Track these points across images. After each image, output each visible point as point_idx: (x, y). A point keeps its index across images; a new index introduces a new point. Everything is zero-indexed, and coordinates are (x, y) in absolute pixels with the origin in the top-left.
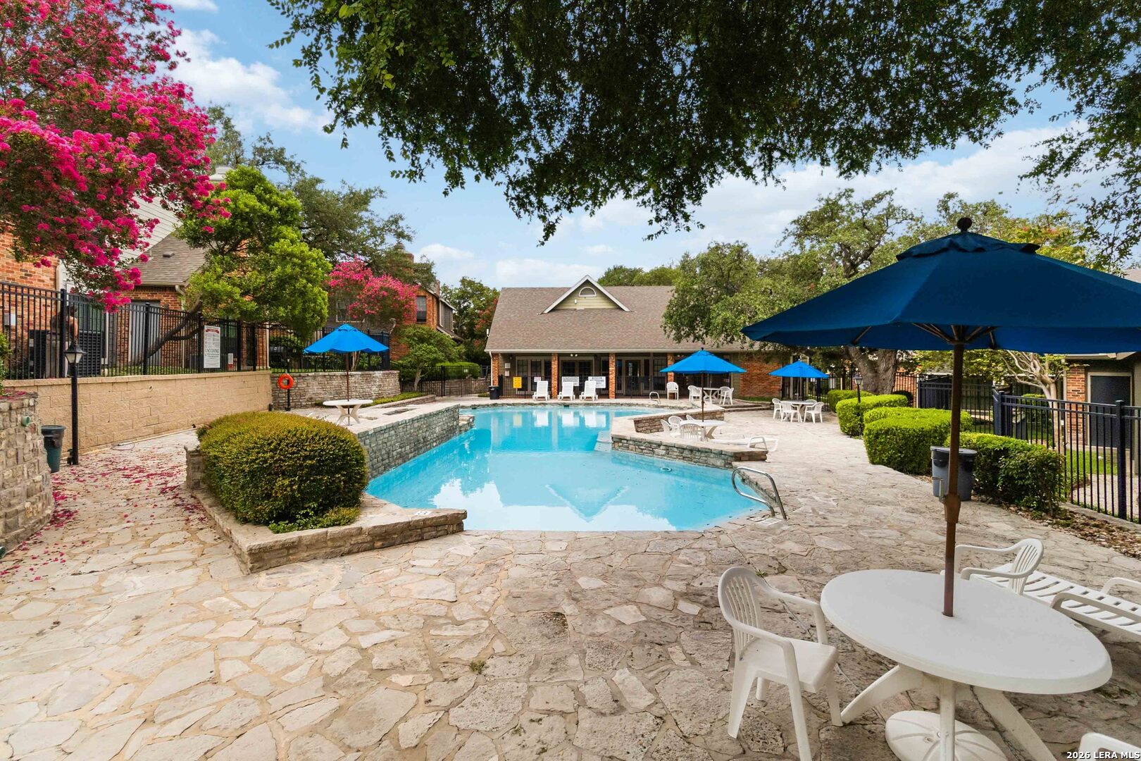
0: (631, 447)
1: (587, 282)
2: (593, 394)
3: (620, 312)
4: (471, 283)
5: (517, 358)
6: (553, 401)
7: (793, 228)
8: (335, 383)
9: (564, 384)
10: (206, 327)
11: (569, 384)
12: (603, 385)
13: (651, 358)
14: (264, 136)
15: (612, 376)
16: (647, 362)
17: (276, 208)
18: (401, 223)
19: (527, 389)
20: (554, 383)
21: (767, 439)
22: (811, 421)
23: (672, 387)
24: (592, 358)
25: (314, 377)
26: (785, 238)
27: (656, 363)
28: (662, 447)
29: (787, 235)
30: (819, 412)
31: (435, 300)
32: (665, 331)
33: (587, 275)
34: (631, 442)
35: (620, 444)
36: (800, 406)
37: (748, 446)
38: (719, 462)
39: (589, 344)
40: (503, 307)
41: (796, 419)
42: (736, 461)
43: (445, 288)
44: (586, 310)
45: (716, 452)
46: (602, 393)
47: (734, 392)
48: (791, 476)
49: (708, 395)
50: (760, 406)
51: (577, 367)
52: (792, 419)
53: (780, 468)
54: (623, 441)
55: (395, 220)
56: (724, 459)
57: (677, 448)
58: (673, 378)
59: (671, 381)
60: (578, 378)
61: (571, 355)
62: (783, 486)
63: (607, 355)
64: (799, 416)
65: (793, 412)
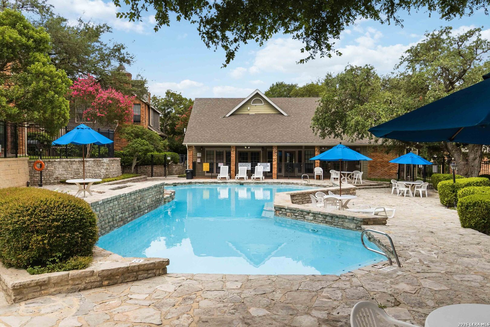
0: (288, 214)
1: (257, 94)
2: (261, 176)
3: (281, 116)
4: (173, 95)
5: (206, 149)
6: (233, 180)
7: (407, 55)
8: (75, 166)
9: (240, 168)
11: (244, 168)
12: (268, 169)
13: (303, 150)
15: (275, 163)
16: (300, 153)
17: (32, 40)
18: (122, 51)
19: (214, 172)
20: (233, 167)
21: (387, 209)
22: (419, 196)
23: (318, 170)
24: (260, 150)
25: (60, 162)
26: (401, 63)
27: (306, 153)
28: (311, 214)
29: (402, 60)
30: (425, 189)
31: (147, 107)
32: (314, 130)
33: (257, 90)
34: (288, 211)
35: (280, 212)
36: (411, 185)
37: (373, 214)
38: (352, 226)
39: (258, 139)
40: (196, 112)
41: (408, 195)
42: (364, 224)
43: (155, 98)
44: (256, 114)
45: (350, 218)
46: (267, 175)
47: (363, 175)
48: (404, 236)
49: (345, 177)
50: (382, 185)
51: (249, 156)
52: (405, 194)
53: (396, 230)
54: (282, 210)
55: (118, 49)
56: (355, 223)
57: (322, 215)
58: (319, 164)
59: (317, 166)
60: (250, 164)
61: (246, 147)
62: (398, 243)
63: (271, 147)
64: (411, 192)
65: (406, 189)
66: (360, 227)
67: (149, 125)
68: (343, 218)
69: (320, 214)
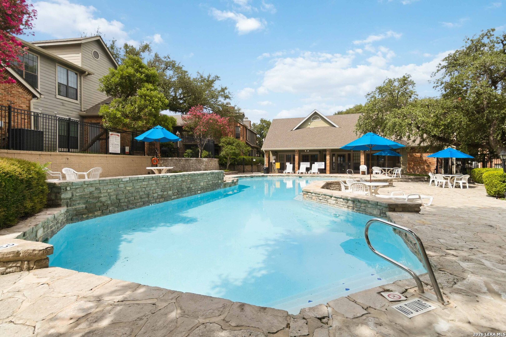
0: (313, 197)
1: (316, 113)
2: (316, 171)
3: (333, 128)
4: (265, 121)
5: (279, 153)
6: (295, 175)
7: (445, 63)
8: (182, 163)
9: (301, 166)
10: (110, 133)
11: (304, 165)
12: (323, 167)
13: (351, 153)
14: (166, 56)
15: (328, 162)
16: (349, 155)
17: (144, 75)
18: (226, 91)
19: (283, 168)
20: (296, 165)
21: (422, 196)
23: (363, 168)
24: (318, 153)
25: (172, 160)
26: (438, 71)
27: (354, 155)
28: (333, 198)
29: (440, 68)
30: (466, 181)
31: (244, 128)
32: (357, 134)
33: (315, 110)
34: (313, 194)
35: (307, 196)
36: (450, 177)
37: (406, 200)
38: (375, 212)
39: (315, 145)
40: (272, 128)
41: (446, 186)
42: (390, 211)
43: (254, 124)
44: (315, 128)
45: (372, 203)
46: (322, 171)
47: (402, 171)
48: (447, 229)
49: (385, 172)
50: (420, 179)
51: (310, 158)
52: (444, 186)
53: (433, 220)
54: (309, 194)
55: (223, 90)
56: (379, 209)
57: (343, 199)
58: (363, 163)
59: (362, 164)
60: (309, 163)
61: (306, 151)
62: (436, 240)
63: (325, 150)
64: (450, 184)
65: (444, 181)
66: (385, 213)
67: (247, 140)
68: (365, 203)
69: (341, 198)
